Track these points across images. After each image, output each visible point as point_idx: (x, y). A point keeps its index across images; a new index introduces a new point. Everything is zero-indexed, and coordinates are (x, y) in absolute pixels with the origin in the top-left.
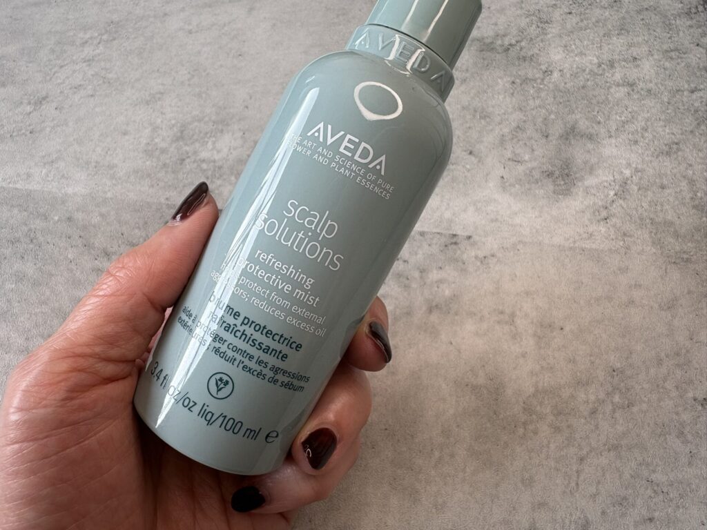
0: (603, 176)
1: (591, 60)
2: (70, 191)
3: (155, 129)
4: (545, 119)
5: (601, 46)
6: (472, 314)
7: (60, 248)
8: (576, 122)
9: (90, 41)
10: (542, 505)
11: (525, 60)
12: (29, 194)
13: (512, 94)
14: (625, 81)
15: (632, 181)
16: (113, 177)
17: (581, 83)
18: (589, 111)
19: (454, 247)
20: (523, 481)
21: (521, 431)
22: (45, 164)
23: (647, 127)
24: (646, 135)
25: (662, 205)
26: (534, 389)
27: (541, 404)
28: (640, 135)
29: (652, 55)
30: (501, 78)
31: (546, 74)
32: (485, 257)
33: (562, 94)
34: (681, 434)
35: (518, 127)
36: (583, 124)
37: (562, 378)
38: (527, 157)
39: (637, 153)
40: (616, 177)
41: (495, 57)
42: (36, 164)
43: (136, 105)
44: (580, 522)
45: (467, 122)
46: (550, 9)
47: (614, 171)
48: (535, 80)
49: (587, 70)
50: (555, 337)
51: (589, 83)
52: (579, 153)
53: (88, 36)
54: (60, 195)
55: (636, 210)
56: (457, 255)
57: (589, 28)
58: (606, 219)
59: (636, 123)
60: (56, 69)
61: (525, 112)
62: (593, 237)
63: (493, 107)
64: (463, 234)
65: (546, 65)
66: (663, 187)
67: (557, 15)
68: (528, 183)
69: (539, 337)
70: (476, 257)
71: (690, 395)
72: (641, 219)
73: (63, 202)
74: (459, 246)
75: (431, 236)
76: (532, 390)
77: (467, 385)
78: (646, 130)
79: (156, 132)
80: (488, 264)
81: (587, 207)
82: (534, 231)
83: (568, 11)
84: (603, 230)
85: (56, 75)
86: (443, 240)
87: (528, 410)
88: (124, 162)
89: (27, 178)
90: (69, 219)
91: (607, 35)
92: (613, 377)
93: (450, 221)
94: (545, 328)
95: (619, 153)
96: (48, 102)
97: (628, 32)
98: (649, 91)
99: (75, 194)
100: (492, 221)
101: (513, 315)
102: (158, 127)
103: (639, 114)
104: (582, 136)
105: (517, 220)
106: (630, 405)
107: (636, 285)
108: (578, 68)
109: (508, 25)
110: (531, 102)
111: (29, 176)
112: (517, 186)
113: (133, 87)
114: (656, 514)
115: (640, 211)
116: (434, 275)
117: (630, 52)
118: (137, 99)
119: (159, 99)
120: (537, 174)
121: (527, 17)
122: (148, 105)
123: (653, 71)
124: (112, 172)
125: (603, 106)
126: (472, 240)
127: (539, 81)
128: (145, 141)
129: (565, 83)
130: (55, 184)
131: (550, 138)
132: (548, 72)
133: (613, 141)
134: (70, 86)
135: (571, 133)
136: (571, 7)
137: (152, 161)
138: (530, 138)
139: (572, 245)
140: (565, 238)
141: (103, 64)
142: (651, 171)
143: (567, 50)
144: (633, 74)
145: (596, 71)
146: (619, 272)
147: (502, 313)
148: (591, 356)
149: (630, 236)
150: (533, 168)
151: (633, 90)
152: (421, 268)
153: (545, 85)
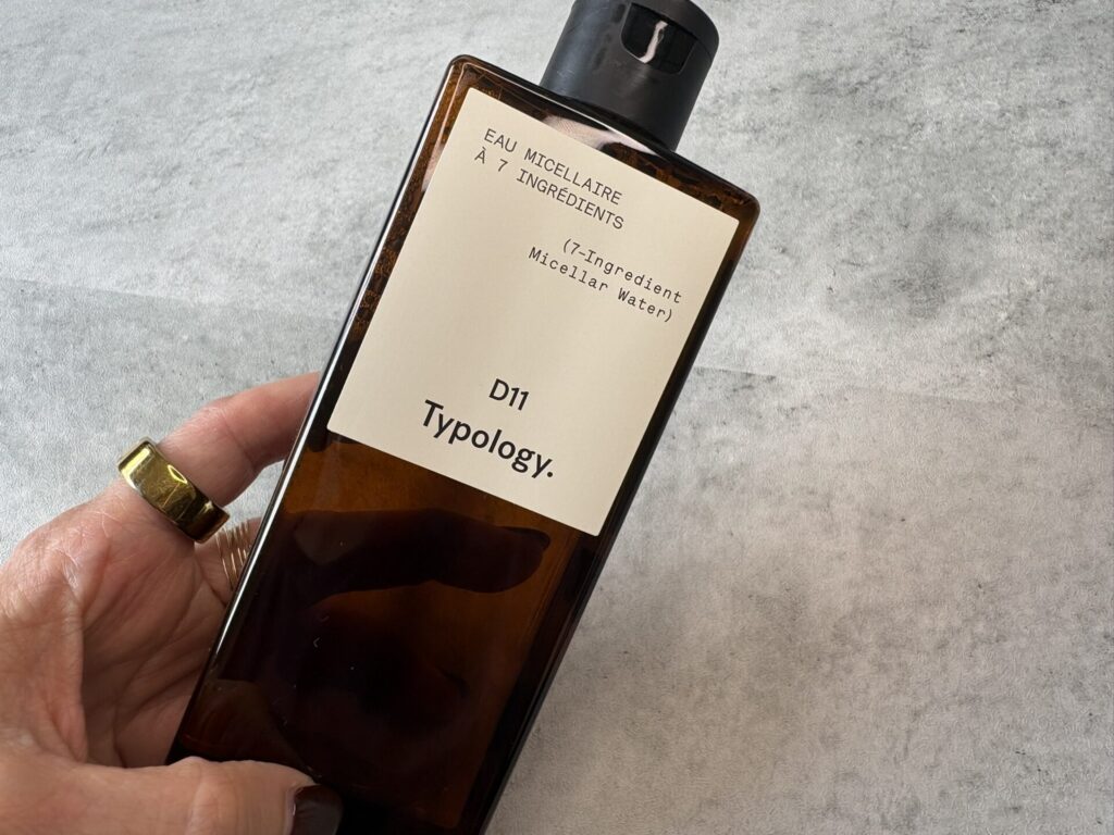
0: (991, 290)
1: (989, 106)
2: (205, 299)
3: (324, 212)
4: (906, 199)
5: (1007, 84)
6: (765, 493)
7: (189, 379)
8: (956, 204)
9: (240, 87)
10: (850, 775)
11: (881, 108)
12: (151, 303)
13: (857, 161)
14: (1042, 139)
15: (1038, 299)
16: (263, 281)
17: (970, 142)
18: (977, 188)
19: (747, 392)
20: (823, 739)
21: (826, 667)
22: (173, 261)
23: (1073, 212)
24: (1069, 224)
25: (1083, 336)
26: (851, 607)
27: (861, 629)
28: (1058, 224)
29: (1092, 97)
30: (841, 135)
31: (914, 129)
32: (793, 409)
33: (935, 160)
34: (1077, 686)
35: (862, 211)
36: (966, 207)
37: (897, 593)
38: (871, 259)
39: (1051, 252)
40: (1012, 291)
41: (835, 102)
42: (162, 261)
43: (299, 178)
44: (905, 803)
45: (782, 204)
46: (930, 25)
47: (1010, 281)
48: (894, 138)
49: (982, 121)
50: (890, 532)
51: (983, 141)
52: (955, 254)
53: (238, 78)
54: (192, 306)
55: (1041, 342)
56: (751, 403)
57: (991, 55)
58: (989, 356)
59: (1054, 206)
60: (193, 127)
61: (875, 188)
62: (966, 383)
63: (824, 180)
64: (762, 373)
65: (915, 114)
66: (1088, 308)
67: (940, 35)
68: (870, 298)
69: (867, 531)
70: (780, 409)
71: (1099, 629)
72: (1047, 356)
73: (196, 315)
74: (756, 390)
75: (713, 376)
76: (849, 608)
77: (750, 596)
78: (1069, 217)
79: (326, 216)
80: (797, 419)
81: (962, 336)
82: (874, 370)
83: (957, 27)
84: (983, 372)
85: (193, 134)
86: (731, 381)
87: (840, 636)
88: (279, 259)
89: (150, 281)
90: (203, 339)
91: (1021, 65)
92: (977, 596)
93: (745, 354)
94: (877, 519)
95: (1021, 253)
96: (180, 174)
97: (1055, 59)
98: (1081, 154)
99: (211, 304)
100: (808, 355)
101: (829, 496)
102: (328, 210)
103: (1060, 192)
104: (964, 225)
105: (848, 355)
106: (1001, 638)
107: (1027, 458)
108: (965, 118)
109: (859, 52)
110: (885, 173)
111: (151, 277)
112: (852, 302)
113: (296, 152)
114: (1026, 802)
115: (1047, 343)
116: (714, 433)
117: (1054, 92)
118: (301, 170)
119: (332, 169)
120: (884, 285)
121: (891, 39)
122: (316, 178)
123: (1090, 122)
124: (263, 273)
125: (1003, 178)
126: (775, 383)
127: (900, 140)
128: (309, 230)
129: (944, 143)
130: (185, 290)
131: (912, 229)
132: (918, 125)
133: (1014, 234)
134: (210, 151)
135: (946, 222)
136: (964, 22)
137: (318, 259)
138: (879, 229)
139: (931, 394)
140: (921, 383)
141: (256, 119)
142: (1072, 282)
143: (952, 91)
144: (1057, 127)
145: (996, 123)
146: (1002, 438)
147: (812, 493)
148: (946, 562)
149: (1026, 383)
150: (881, 276)
151: (1054, 154)
152: (695, 422)
153: (910, 146)
